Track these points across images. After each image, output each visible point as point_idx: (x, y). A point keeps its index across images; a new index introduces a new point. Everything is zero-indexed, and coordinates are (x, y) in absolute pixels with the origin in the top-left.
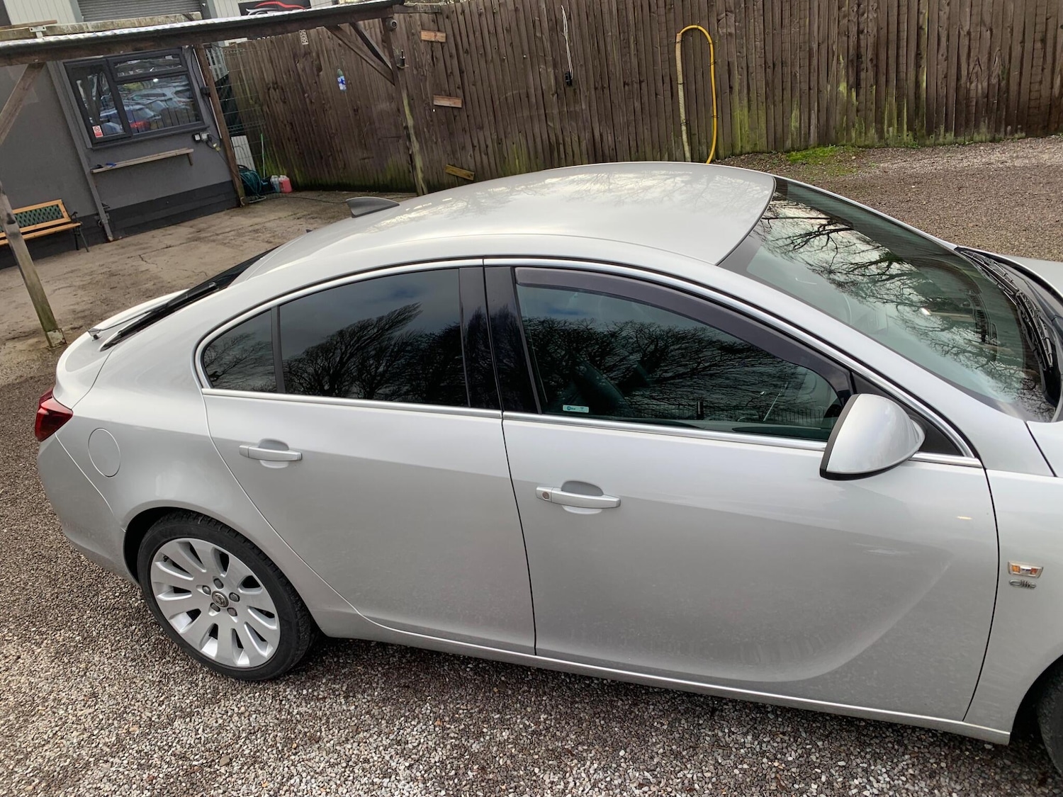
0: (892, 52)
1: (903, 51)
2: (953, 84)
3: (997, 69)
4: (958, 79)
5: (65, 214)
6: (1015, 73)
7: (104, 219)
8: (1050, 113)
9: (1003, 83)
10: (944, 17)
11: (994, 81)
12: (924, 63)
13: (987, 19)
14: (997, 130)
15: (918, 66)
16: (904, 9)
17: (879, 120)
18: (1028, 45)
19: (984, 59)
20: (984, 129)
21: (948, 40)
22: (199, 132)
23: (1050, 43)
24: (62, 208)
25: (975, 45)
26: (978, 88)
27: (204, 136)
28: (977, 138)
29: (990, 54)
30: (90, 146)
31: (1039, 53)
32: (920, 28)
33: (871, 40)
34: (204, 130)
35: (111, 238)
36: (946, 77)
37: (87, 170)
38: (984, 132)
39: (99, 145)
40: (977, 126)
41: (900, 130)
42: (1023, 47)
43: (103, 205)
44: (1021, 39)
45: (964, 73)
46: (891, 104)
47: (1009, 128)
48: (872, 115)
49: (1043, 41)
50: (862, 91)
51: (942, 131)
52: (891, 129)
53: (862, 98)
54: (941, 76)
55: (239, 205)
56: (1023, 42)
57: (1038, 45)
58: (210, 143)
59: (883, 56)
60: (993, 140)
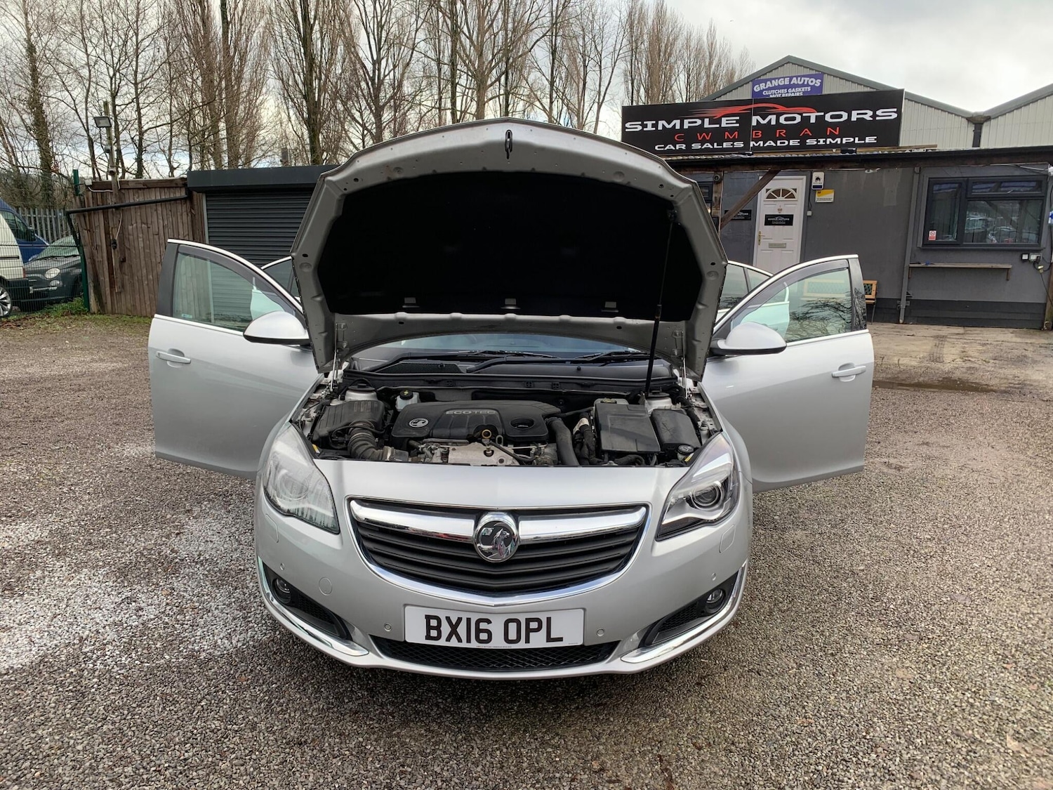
5: (873, 293)
7: (903, 304)
22: (1028, 252)
24: (874, 288)
27: (1033, 257)
30: (920, 244)
34: (1035, 251)
35: (901, 321)
37: (907, 264)
39: (928, 246)
43: (908, 294)
55: (1041, 329)
58: (1036, 266)
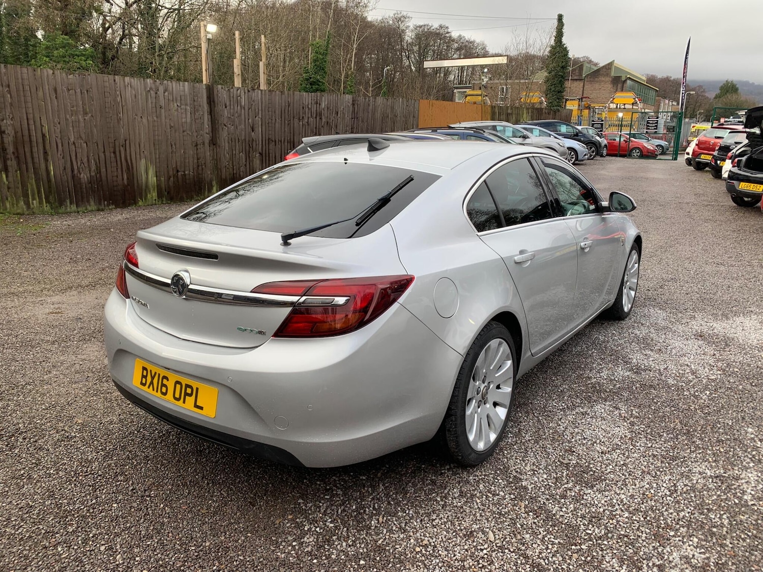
0: (27, 149)
1: (35, 149)
2: (70, 174)
3: (93, 167)
4: (73, 171)
6: (103, 170)
8: (125, 195)
9: (98, 175)
10: (58, 131)
11: (93, 174)
12: (50, 158)
13: (83, 136)
14: (100, 204)
15: (46, 160)
16: (31, 122)
17: (26, 195)
18: (107, 154)
19: (85, 160)
20: (92, 203)
21: (62, 146)
23: (118, 153)
25: (79, 150)
26: (84, 177)
28: (89, 208)
29: (88, 157)
31: (113, 159)
32: (44, 136)
33: (11, 139)
36: (65, 169)
38: (93, 206)
40: (88, 201)
41: (41, 202)
42: (105, 155)
44: (103, 150)
45: (75, 168)
46: (32, 185)
47: (106, 202)
48: (20, 191)
49: (114, 153)
50: (10, 174)
51: (68, 204)
52: (35, 202)
53: (11, 179)
54: (62, 168)
56: (104, 152)
57: (112, 155)
59: (21, 151)
60: (98, 210)
